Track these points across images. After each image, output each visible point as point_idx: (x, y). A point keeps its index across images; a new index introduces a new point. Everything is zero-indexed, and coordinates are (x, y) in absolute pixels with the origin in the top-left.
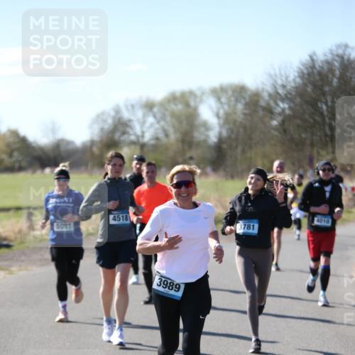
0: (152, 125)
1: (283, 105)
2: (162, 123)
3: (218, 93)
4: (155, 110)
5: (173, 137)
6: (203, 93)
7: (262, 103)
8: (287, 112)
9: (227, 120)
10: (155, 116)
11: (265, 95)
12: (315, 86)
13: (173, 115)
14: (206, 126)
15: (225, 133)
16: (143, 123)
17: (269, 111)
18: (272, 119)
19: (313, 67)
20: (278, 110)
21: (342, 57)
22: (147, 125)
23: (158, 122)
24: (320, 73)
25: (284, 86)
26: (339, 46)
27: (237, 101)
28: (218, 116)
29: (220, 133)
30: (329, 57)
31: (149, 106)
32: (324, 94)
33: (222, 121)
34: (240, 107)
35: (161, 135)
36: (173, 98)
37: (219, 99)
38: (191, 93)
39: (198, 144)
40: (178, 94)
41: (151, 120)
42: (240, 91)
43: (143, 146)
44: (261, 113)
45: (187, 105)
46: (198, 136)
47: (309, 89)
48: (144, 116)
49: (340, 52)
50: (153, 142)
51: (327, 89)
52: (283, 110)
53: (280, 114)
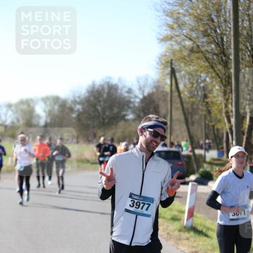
0: (11, 116)
1: (78, 107)
2: (16, 115)
3: (45, 100)
4: (13, 108)
5: (22, 122)
6: (37, 100)
7: (68, 105)
8: (81, 110)
9: (50, 113)
10: (12, 111)
11: (69, 101)
12: (95, 98)
13: (22, 111)
14: (39, 117)
15: (49, 120)
16: (6, 115)
17: (71, 110)
18: (72, 113)
19: (94, 87)
20: (76, 109)
21: (108, 83)
22: (8, 115)
23: (14, 114)
24: (98, 91)
25: (79, 97)
26: (107, 78)
27: (55, 104)
28: (45, 111)
29: (46, 120)
30: (102, 83)
31: (9, 106)
32: (99, 101)
33: (47, 114)
34: (56, 107)
35: (15, 121)
36: (22, 102)
37: (45, 103)
38: (32, 100)
39: (35, 126)
40: (24, 100)
41: (10, 113)
42: (56, 99)
43: (6, 127)
44: (67, 110)
45: (29, 106)
46: (34, 122)
47: (92, 99)
48: (7, 111)
49: (107, 80)
50: (11, 125)
51: (101, 99)
52: (79, 109)
53: (76, 111)
